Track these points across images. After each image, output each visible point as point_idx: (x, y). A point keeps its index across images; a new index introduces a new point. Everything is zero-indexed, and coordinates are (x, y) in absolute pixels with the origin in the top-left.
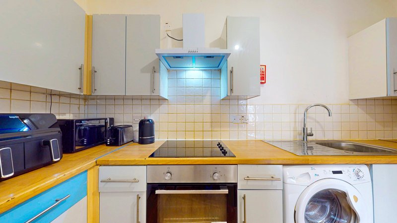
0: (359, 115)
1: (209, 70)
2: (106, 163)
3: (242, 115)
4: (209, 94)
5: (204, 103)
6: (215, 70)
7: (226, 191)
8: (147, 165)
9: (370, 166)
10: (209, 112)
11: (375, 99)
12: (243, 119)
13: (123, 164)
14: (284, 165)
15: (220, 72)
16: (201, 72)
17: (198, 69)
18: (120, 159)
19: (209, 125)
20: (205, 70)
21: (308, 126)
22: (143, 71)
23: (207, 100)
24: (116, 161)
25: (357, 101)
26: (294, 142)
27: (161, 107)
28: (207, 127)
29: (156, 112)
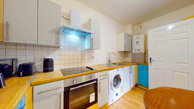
0: (118, 56)
1: (80, 36)
2: (39, 83)
3: (93, 56)
4: (80, 47)
5: (78, 51)
6: (83, 37)
7: (95, 82)
8: (64, 79)
9: (123, 67)
10: (80, 54)
11: (121, 51)
12: (93, 57)
13: (50, 81)
14: (109, 70)
15: (85, 38)
16: (77, 36)
17: (76, 35)
18: (49, 79)
19: (80, 60)
20: (78, 36)
21: (110, 59)
22: (51, 32)
23: (79, 49)
24: (46, 81)
25: (119, 52)
26: (107, 64)
27: (56, 52)
28: (80, 61)
29: (52, 54)
